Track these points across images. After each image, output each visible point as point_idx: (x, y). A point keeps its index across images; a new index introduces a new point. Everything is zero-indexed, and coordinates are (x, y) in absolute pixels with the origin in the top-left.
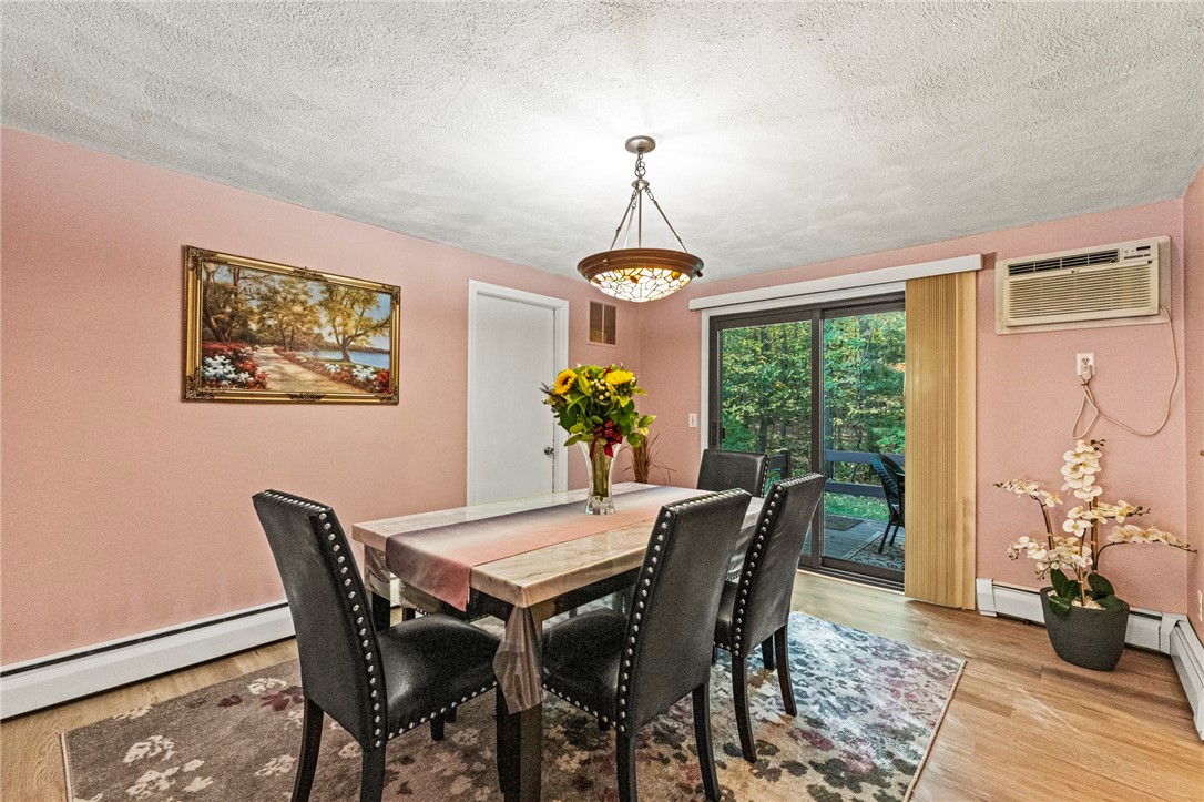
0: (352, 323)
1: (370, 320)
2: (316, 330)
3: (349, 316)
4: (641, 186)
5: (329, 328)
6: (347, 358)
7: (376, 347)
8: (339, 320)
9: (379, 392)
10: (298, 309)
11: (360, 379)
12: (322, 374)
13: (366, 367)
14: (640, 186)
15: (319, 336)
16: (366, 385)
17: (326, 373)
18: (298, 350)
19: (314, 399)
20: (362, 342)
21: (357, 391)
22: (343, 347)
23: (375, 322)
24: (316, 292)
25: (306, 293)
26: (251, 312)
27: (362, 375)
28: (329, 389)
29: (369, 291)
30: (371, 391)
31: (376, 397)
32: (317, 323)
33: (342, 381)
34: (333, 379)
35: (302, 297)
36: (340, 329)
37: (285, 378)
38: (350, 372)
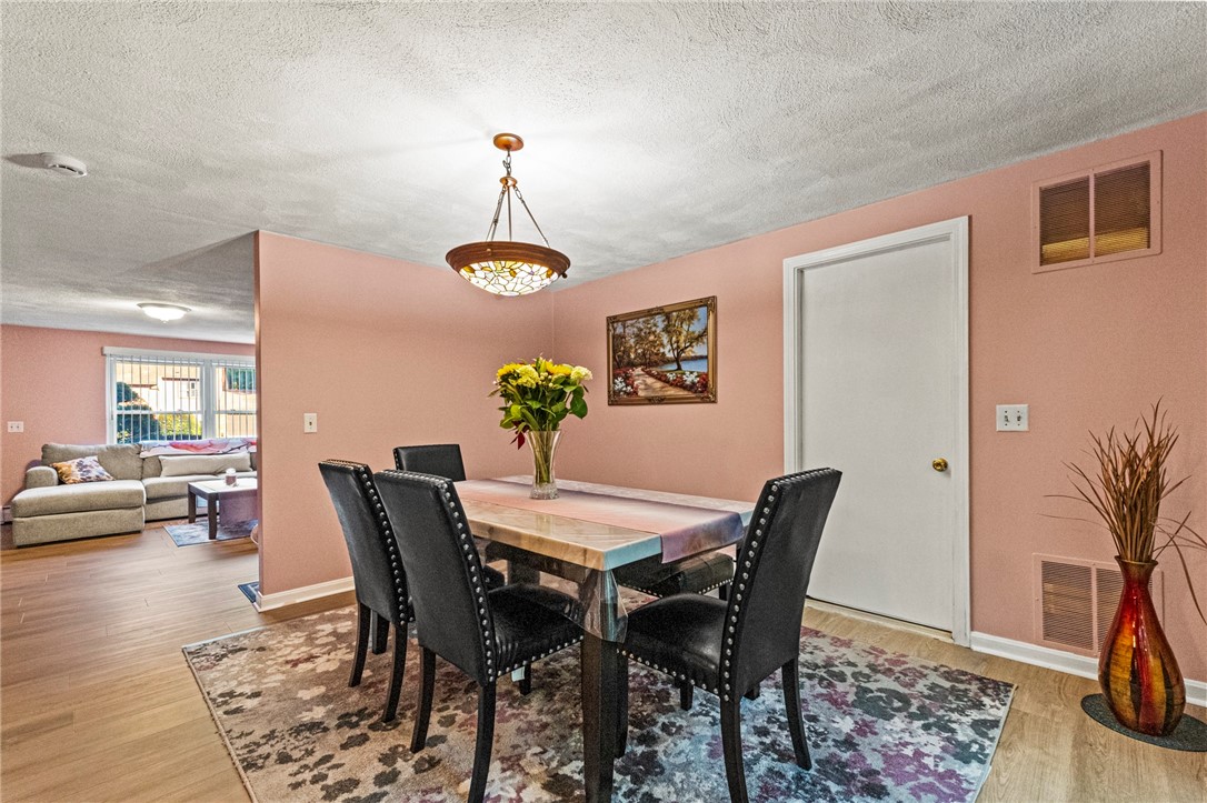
0: (682, 339)
1: (693, 333)
2: (662, 350)
3: (680, 333)
4: (510, 183)
5: (669, 347)
6: (679, 368)
7: (698, 354)
8: (674, 339)
9: (701, 392)
10: (652, 338)
11: (688, 383)
12: (665, 381)
13: (692, 373)
14: (507, 182)
15: (663, 353)
16: (691, 388)
17: (667, 381)
18: (652, 366)
19: (661, 401)
20: (689, 353)
21: (686, 393)
22: (677, 360)
23: (697, 334)
24: (660, 321)
25: (655, 325)
26: (631, 347)
27: (689, 379)
28: (669, 393)
29: (691, 309)
30: (695, 392)
31: (697, 397)
32: (662, 345)
33: (676, 386)
34: (671, 385)
35: (654, 329)
36: (675, 346)
37: (648, 387)
38: (682, 378)
